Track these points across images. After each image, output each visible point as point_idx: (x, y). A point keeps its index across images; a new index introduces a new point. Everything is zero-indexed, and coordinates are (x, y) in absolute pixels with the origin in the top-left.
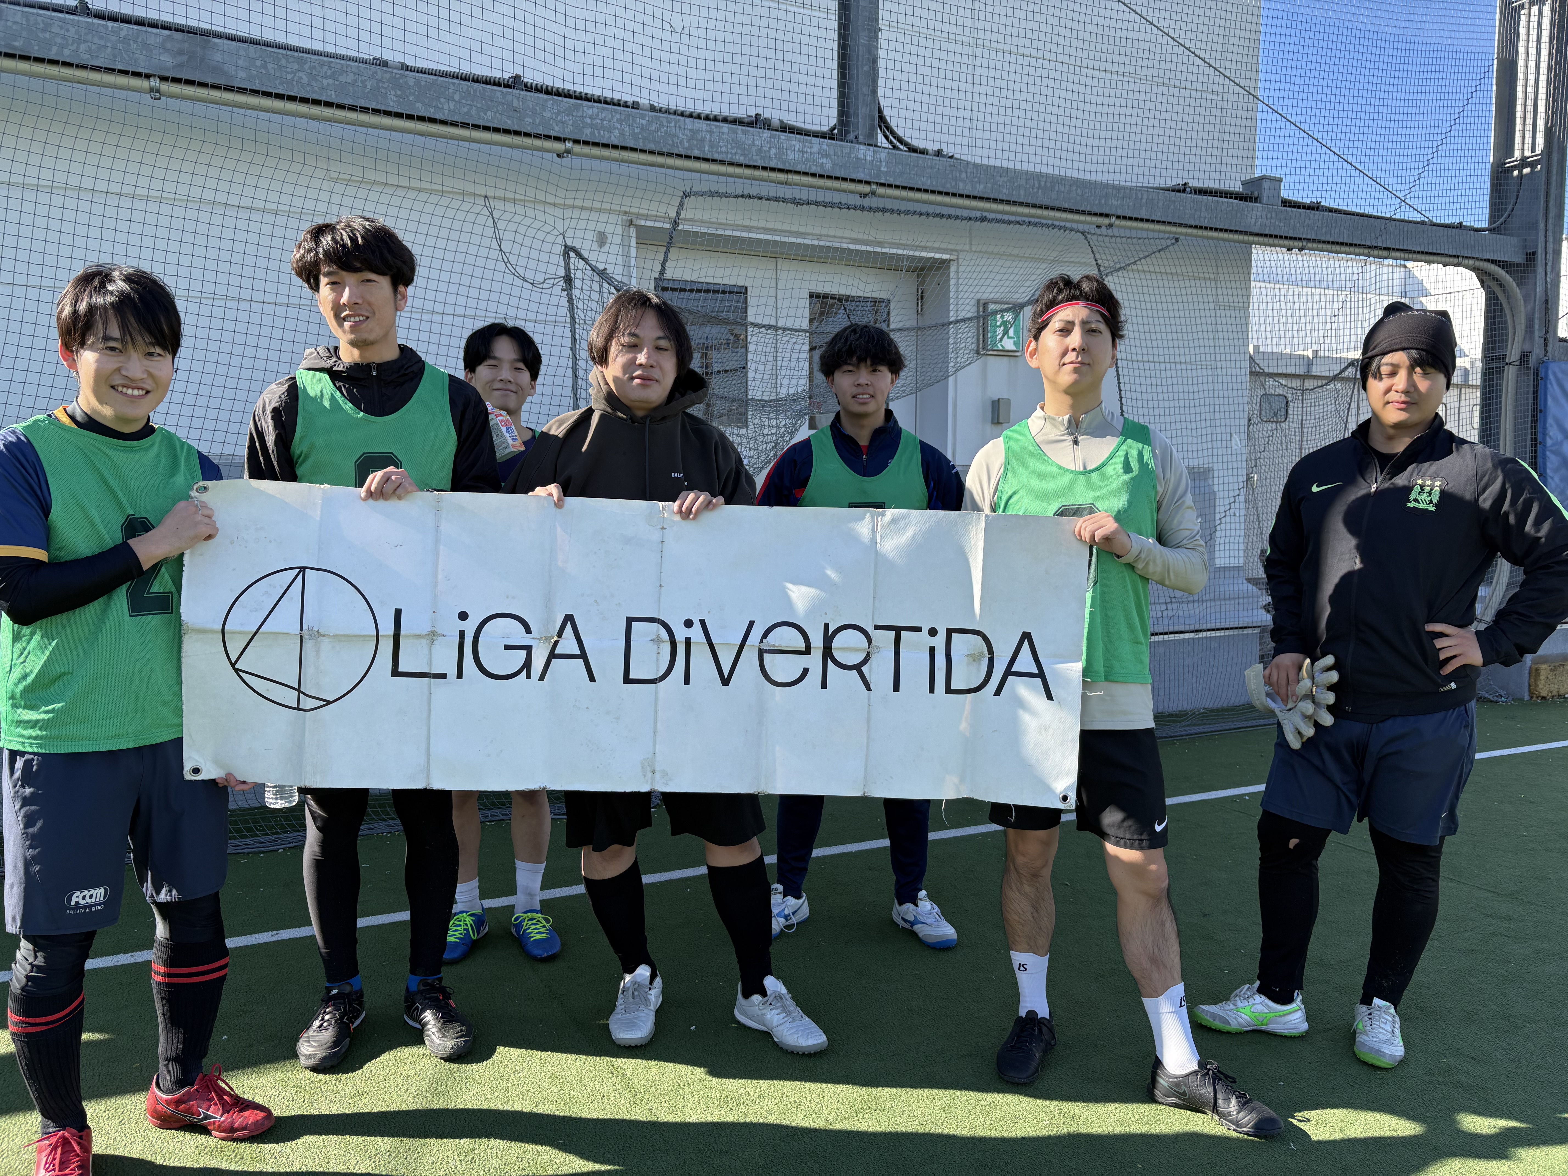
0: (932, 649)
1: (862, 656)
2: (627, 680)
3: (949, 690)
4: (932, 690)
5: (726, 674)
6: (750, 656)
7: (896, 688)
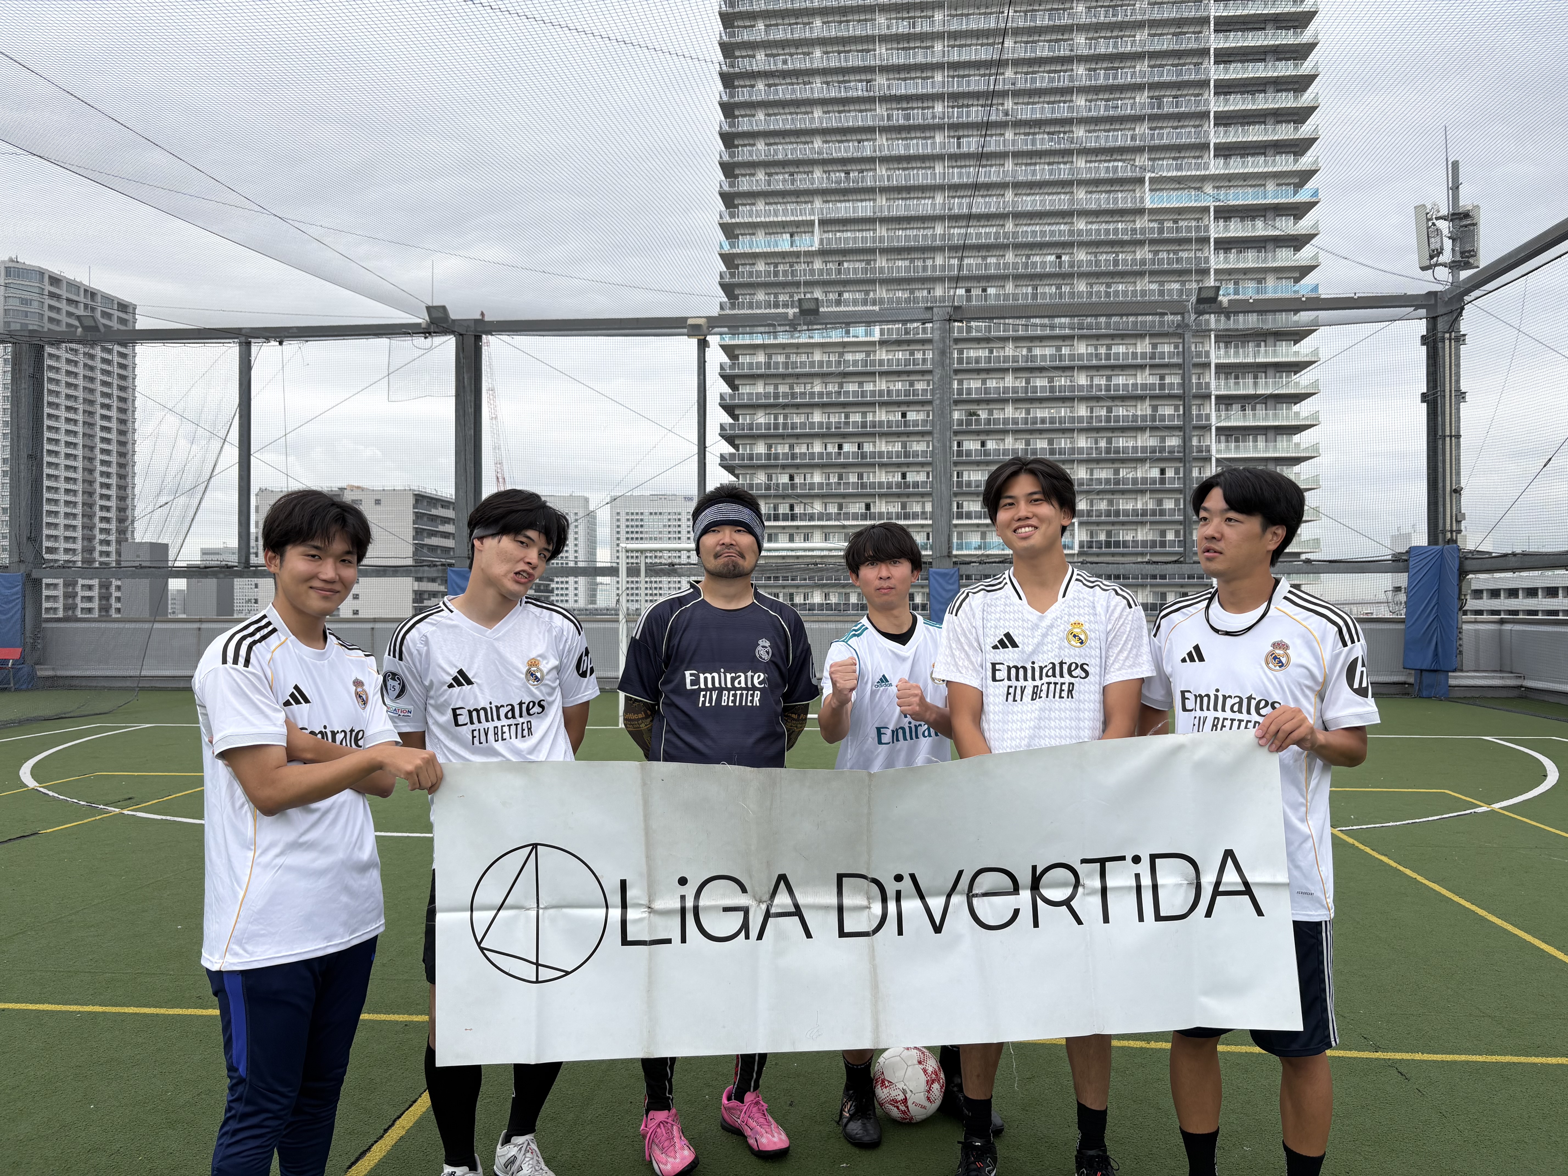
0: (1137, 876)
1: (1068, 891)
2: (842, 934)
3: (1158, 918)
4: (1141, 919)
5: (938, 921)
6: (958, 900)
7: (1106, 920)
